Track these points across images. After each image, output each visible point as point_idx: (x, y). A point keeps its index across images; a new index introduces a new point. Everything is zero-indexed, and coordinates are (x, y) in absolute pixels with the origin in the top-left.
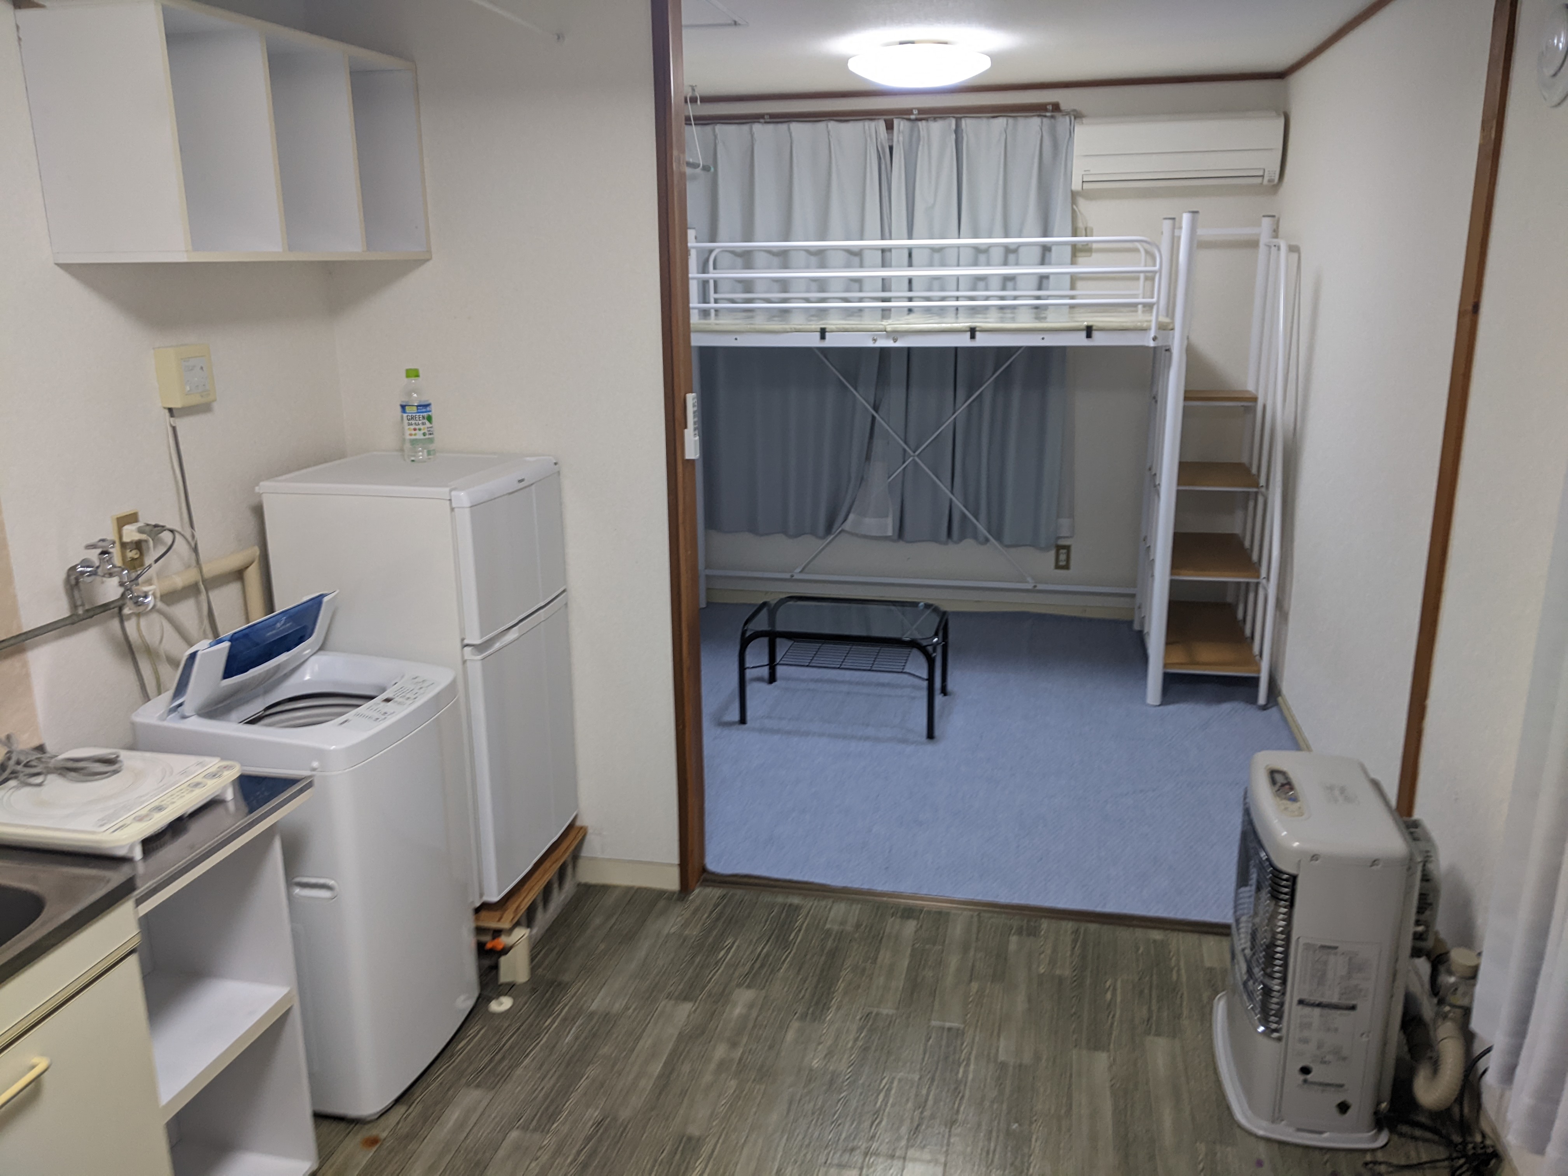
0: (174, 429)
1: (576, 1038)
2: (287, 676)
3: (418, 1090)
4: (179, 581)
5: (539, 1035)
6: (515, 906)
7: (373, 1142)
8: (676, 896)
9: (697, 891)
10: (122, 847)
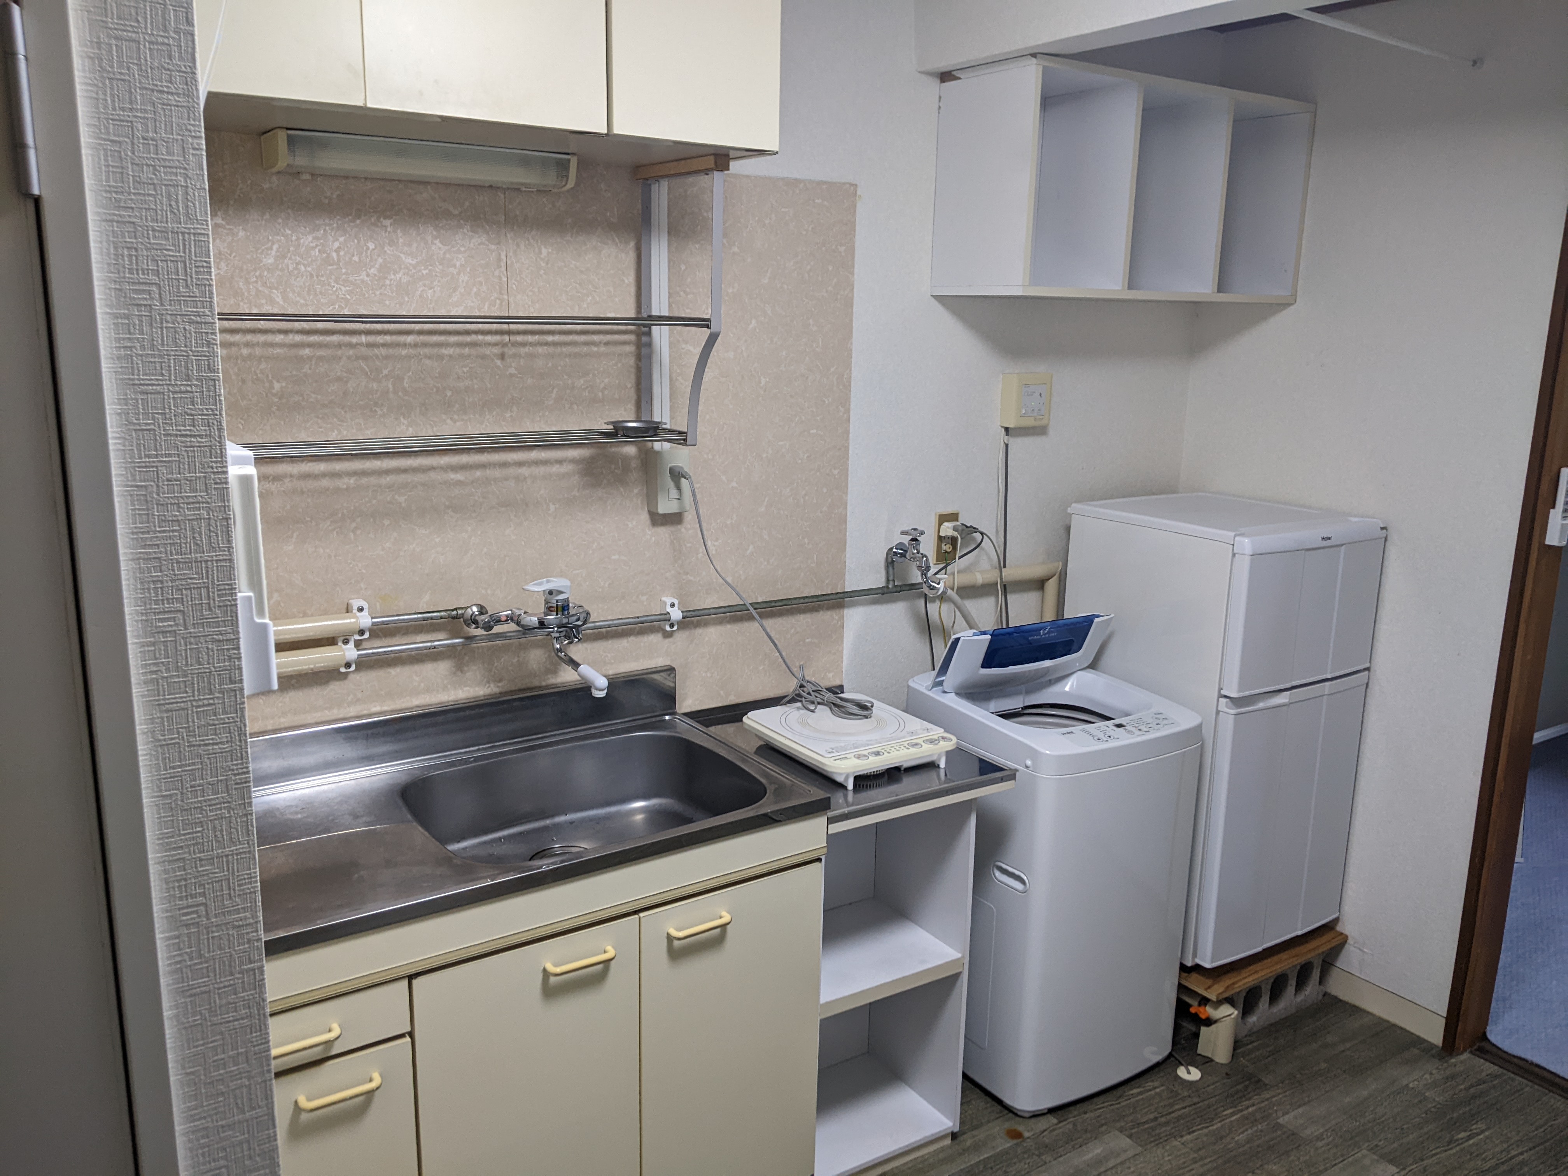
0: (1007, 446)
1: (1249, 1141)
2: (1051, 683)
3: (1074, 1111)
4: (979, 578)
5: (1212, 1119)
6: (1229, 982)
7: (1015, 1135)
8: (1434, 1052)
9: (1465, 1056)
10: (841, 774)
